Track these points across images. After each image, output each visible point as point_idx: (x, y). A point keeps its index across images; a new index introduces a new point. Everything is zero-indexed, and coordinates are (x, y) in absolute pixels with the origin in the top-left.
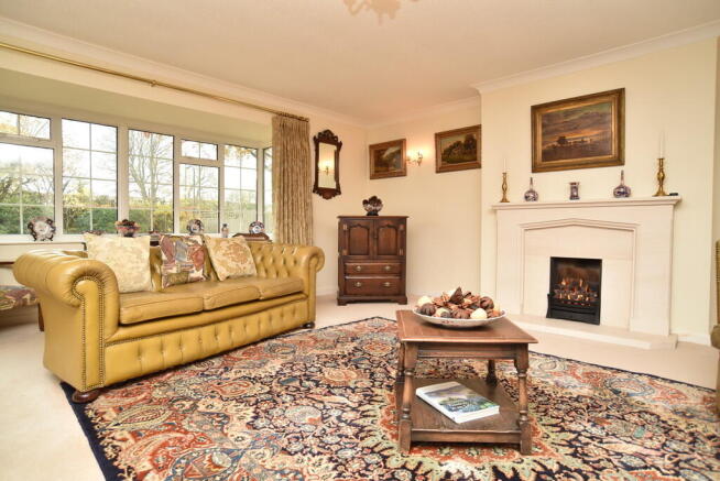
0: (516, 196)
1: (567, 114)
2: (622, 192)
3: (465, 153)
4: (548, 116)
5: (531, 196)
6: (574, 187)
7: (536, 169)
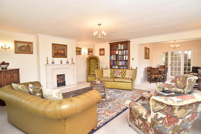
0: (50, 62)
1: (59, 47)
2: (68, 62)
3: (26, 49)
4: (55, 46)
5: (53, 63)
6: (61, 61)
7: (53, 57)
